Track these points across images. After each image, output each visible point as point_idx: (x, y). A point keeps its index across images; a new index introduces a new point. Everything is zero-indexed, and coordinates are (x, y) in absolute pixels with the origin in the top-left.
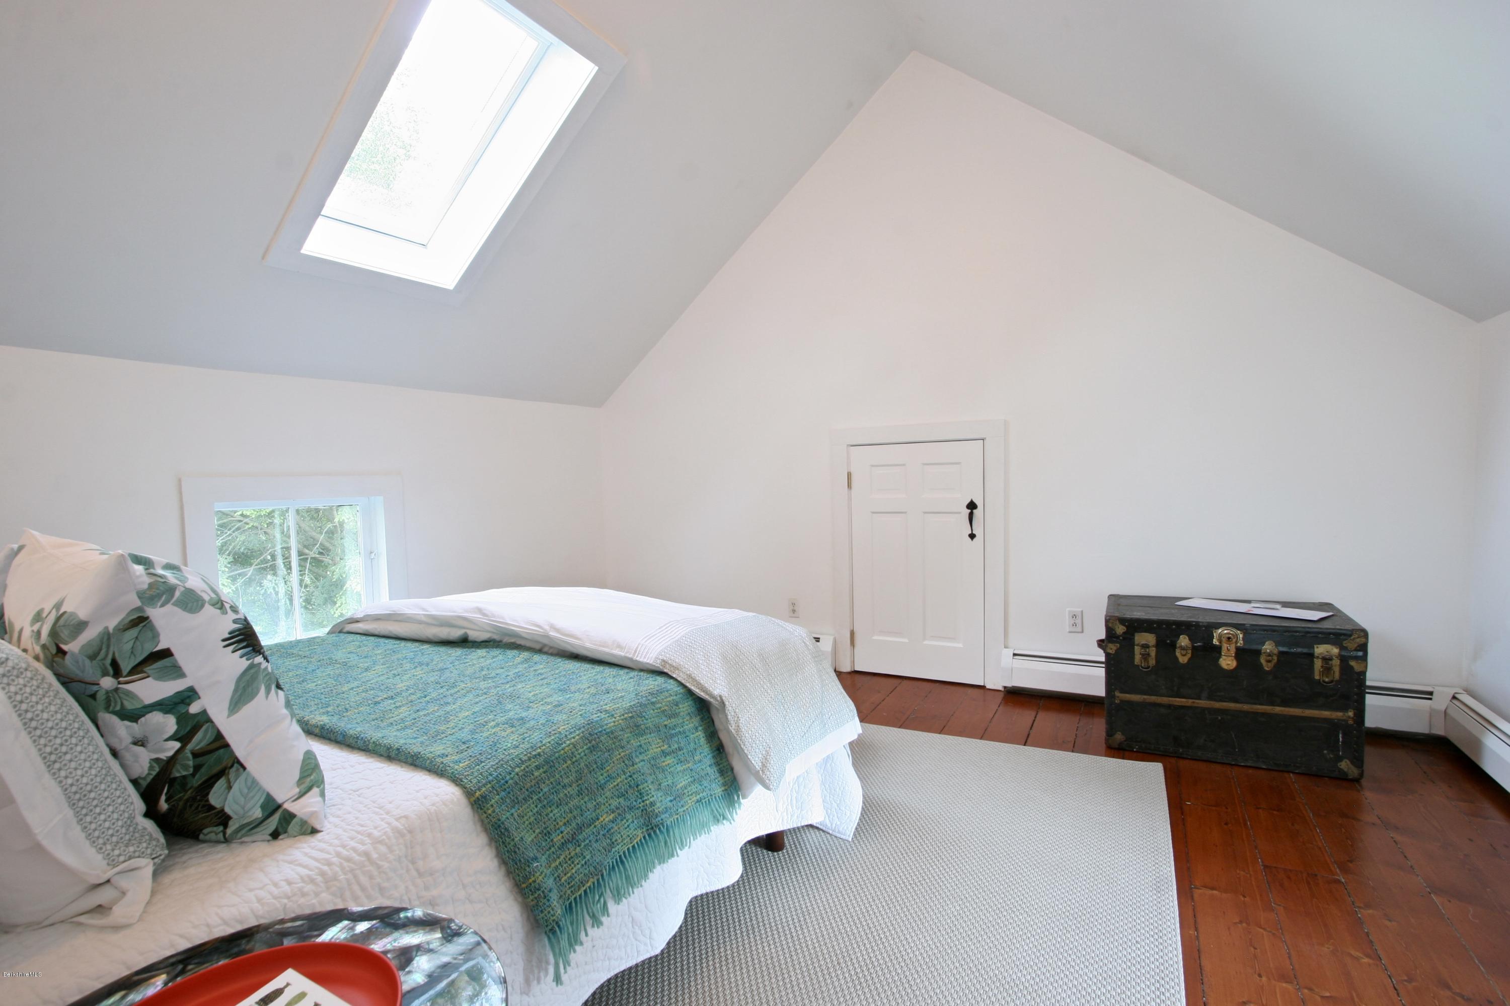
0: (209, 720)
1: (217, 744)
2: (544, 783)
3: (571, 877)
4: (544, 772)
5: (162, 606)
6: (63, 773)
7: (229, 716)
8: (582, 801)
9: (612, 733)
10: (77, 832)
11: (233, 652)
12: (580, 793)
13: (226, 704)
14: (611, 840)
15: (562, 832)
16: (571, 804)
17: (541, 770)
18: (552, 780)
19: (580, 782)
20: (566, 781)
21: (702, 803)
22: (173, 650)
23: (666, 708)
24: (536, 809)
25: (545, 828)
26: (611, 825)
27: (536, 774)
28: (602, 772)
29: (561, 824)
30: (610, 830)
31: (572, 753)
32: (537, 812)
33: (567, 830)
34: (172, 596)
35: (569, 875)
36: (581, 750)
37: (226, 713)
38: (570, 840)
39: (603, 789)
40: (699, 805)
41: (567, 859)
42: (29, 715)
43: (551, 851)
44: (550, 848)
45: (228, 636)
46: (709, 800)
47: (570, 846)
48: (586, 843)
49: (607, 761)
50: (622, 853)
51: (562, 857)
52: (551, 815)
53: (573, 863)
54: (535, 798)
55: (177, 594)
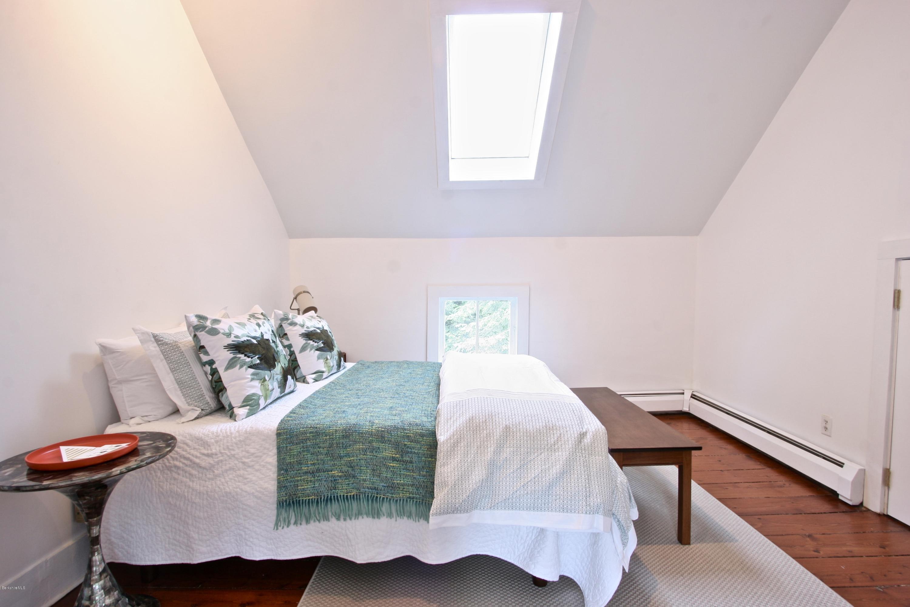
0: (218, 372)
1: (219, 380)
2: (310, 441)
3: (304, 489)
4: (312, 436)
5: (200, 332)
6: (176, 375)
7: (224, 372)
8: (326, 458)
9: (362, 433)
10: (179, 392)
11: (228, 351)
12: (326, 454)
13: (224, 367)
14: (335, 485)
15: (308, 467)
16: (319, 457)
17: (312, 434)
18: (314, 441)
19: (329, 449)
20: (321, 445)
21: (413, 501)
22: (205, 346)
23: (412, 435)
24: (299, 450)
25: (300, 460)
26: (338, 478)
27: (308, 435)
28: (344, 450)
29: (309, 463)
30: (336, 480)
31: (332, 434)
32: (300, 452)
33: (311, 468)
34: (205, 329)
35: (303, 487)
36: (338, 434)
37: (223, 370)
38: (311, 472)
39: (341, 459)
40: (410, 500)
41: (305, 480)
42: (167, 356)
43: (298, 472)
44: (299, 470)
45: (226, 345)
46: (420, 501)
47: (309, 475)
48: (319, 478)
49: (350, 446)
50: (339, 495)
51: (302, 478)
52: (306, 456)
53: (308, 483)
54: (302, 445)
55: (207, 329)
